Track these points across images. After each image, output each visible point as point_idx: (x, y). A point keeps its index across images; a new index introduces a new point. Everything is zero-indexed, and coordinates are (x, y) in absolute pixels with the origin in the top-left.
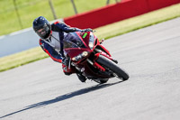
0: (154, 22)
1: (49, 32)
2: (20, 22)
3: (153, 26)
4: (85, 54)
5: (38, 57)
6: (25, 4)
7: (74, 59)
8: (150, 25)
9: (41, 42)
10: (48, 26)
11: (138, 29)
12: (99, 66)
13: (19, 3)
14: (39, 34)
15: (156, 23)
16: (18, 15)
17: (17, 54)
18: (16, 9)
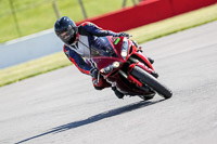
0: (180, 28)
1: (75, 35)
2: (18, 28)
3: (179, 34)
4: (116, 64)
5: (40, 70)
6: (24, 6)
7: (102, 71)
8: (175, 32)
9: (66, 48)
10: (74, 28)
11: (160, 37)
12: (135, 80)
13: (17, 6)
14: (63, 39)
15: (183, 30)
16: (16, 21)
17: (14, 67)
18: (14, 13)
